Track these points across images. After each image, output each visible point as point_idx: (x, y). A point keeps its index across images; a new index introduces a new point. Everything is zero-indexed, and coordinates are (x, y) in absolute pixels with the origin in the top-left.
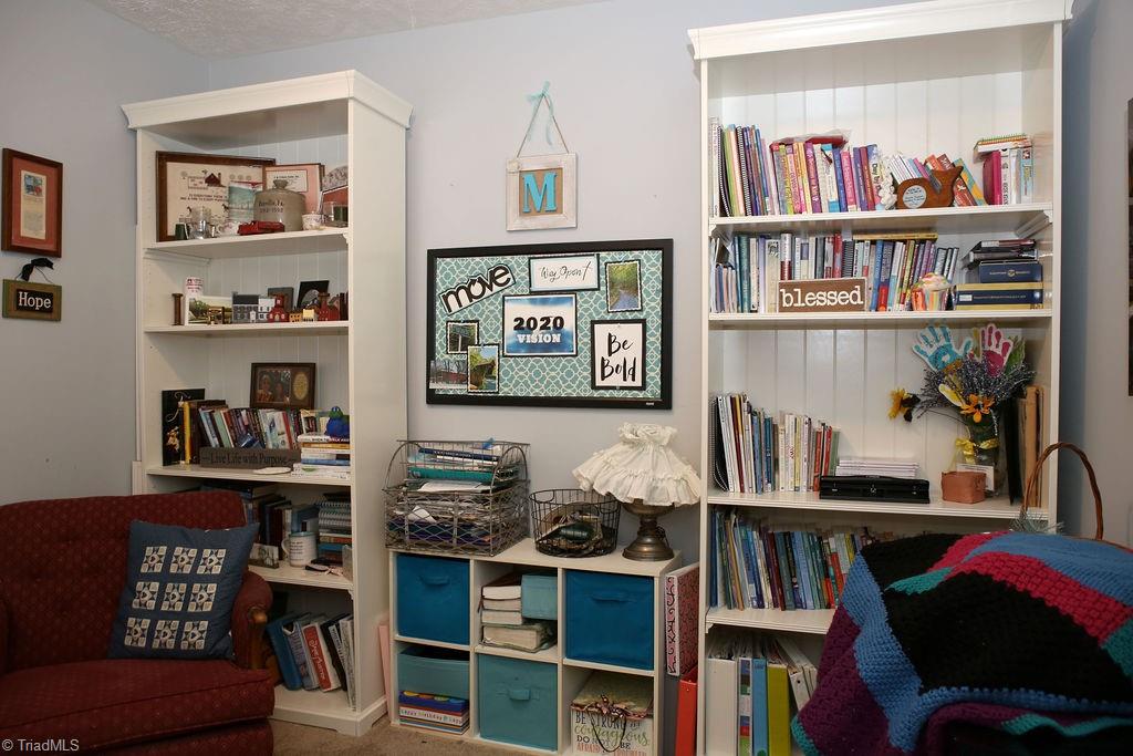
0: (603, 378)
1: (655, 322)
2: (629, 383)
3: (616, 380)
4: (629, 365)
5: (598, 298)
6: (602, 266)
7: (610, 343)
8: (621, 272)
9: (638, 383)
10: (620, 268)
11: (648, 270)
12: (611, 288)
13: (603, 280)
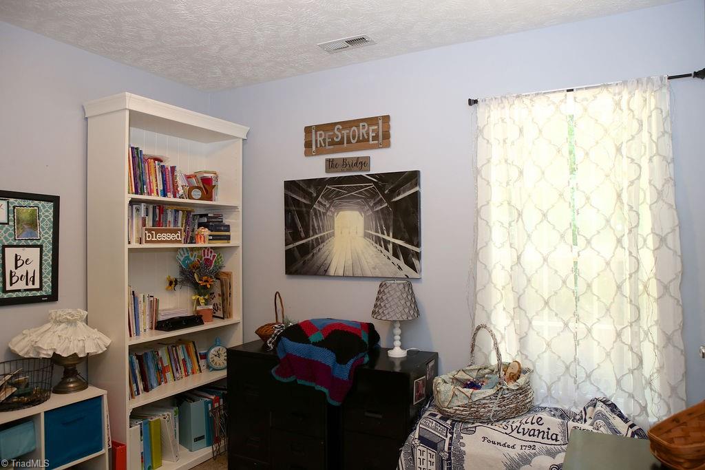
0: (11, 284)
1: (48, 248)
2: (30, 286)
3: (21, 285)
4: (30, 275)
5: (7, 230)
6: (11, 208)
7: (16, 261)
8: (25, 213)
9: (37, 286)
10: (25, 211)
11: (43, 214)
12: (18, 223)
13: (11, 217)
